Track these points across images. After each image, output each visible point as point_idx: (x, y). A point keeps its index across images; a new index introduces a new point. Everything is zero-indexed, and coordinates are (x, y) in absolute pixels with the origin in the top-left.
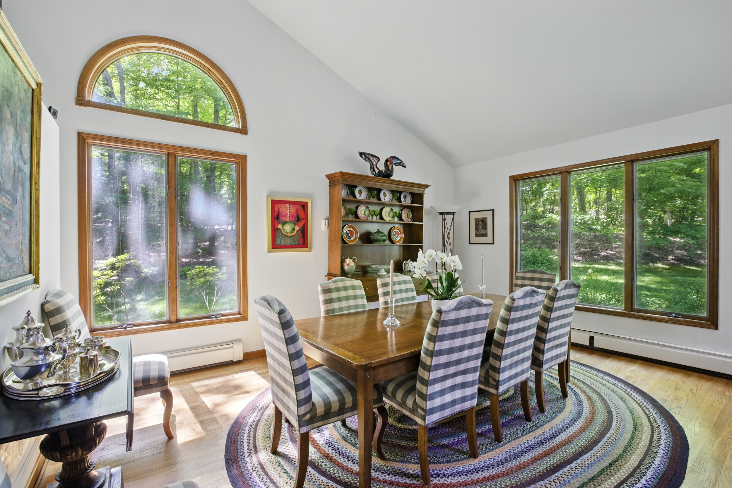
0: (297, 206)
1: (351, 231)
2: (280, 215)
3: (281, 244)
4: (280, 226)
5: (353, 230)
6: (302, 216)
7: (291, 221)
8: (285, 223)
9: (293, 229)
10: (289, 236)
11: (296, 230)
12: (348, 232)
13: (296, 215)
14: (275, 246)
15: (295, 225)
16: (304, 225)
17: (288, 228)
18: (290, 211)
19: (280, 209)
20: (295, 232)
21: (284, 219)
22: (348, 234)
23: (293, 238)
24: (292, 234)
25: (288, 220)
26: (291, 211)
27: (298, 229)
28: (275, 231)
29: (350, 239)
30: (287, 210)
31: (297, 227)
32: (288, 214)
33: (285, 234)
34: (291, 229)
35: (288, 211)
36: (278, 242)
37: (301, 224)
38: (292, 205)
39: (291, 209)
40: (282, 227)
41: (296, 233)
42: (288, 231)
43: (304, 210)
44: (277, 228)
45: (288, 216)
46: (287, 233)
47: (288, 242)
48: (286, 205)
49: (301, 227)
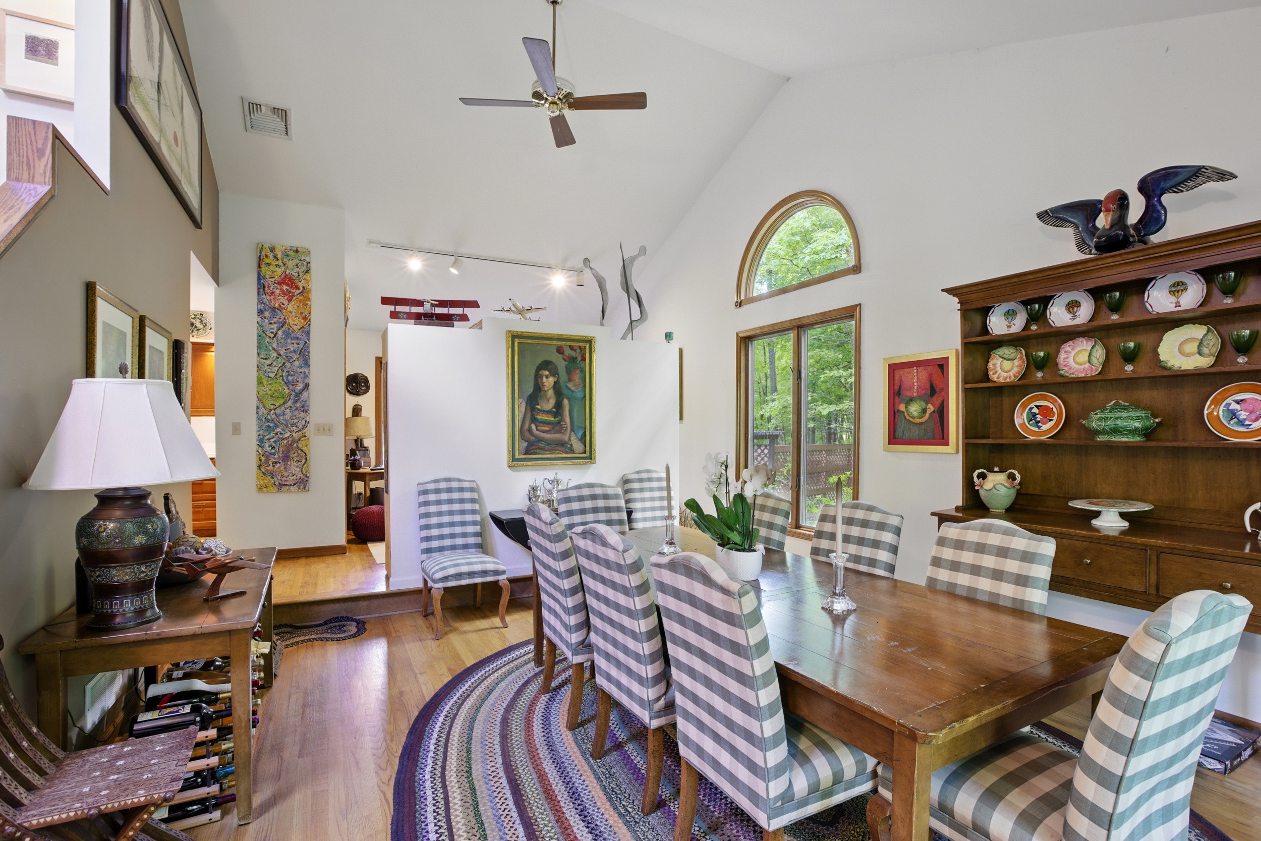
0: (930, 369)
1: (1047, 407)
2: (902, 387)
3: (904, 437)
4: (902, 407)
5: (1051, 406)
6: (938, 385)
7: (919, 397)
8: (911, 400)
9: (924, 411)
10: (917, 424)
11: (929, 412)
12: (1035, 410)
13: (928, 385)
14: (894, 438)
15: (927, 404)
16: (943, 402)
17: (915, 409)
18: (918, 379)
19: (903, 377)
20: (927, 415)
21: (909, 394)
22: (1034, 415)
23: (923, 427)
24: (921, 420)
25: (915, 394)
26: (920, 377)
27: (932, 409)
28: (894, 415)
29: (1039, 427)
30: (913, 378)
31: (930, 406)
32: (916, 384)
33: (911, 419)
34: (920, 410)
35: (915, 380)
36: (899, 433)
37: (937, 400)
38: (922, 368)
39: (920, 374)
40: (906, 407)
41: (929, 418)
42: (915, 414)
43: (943, 373)
44: (898, 410)
45: (916, 387)
46: (914, 418)
47: (915, 433)
48: (911, 369)
49: (938, 406)
